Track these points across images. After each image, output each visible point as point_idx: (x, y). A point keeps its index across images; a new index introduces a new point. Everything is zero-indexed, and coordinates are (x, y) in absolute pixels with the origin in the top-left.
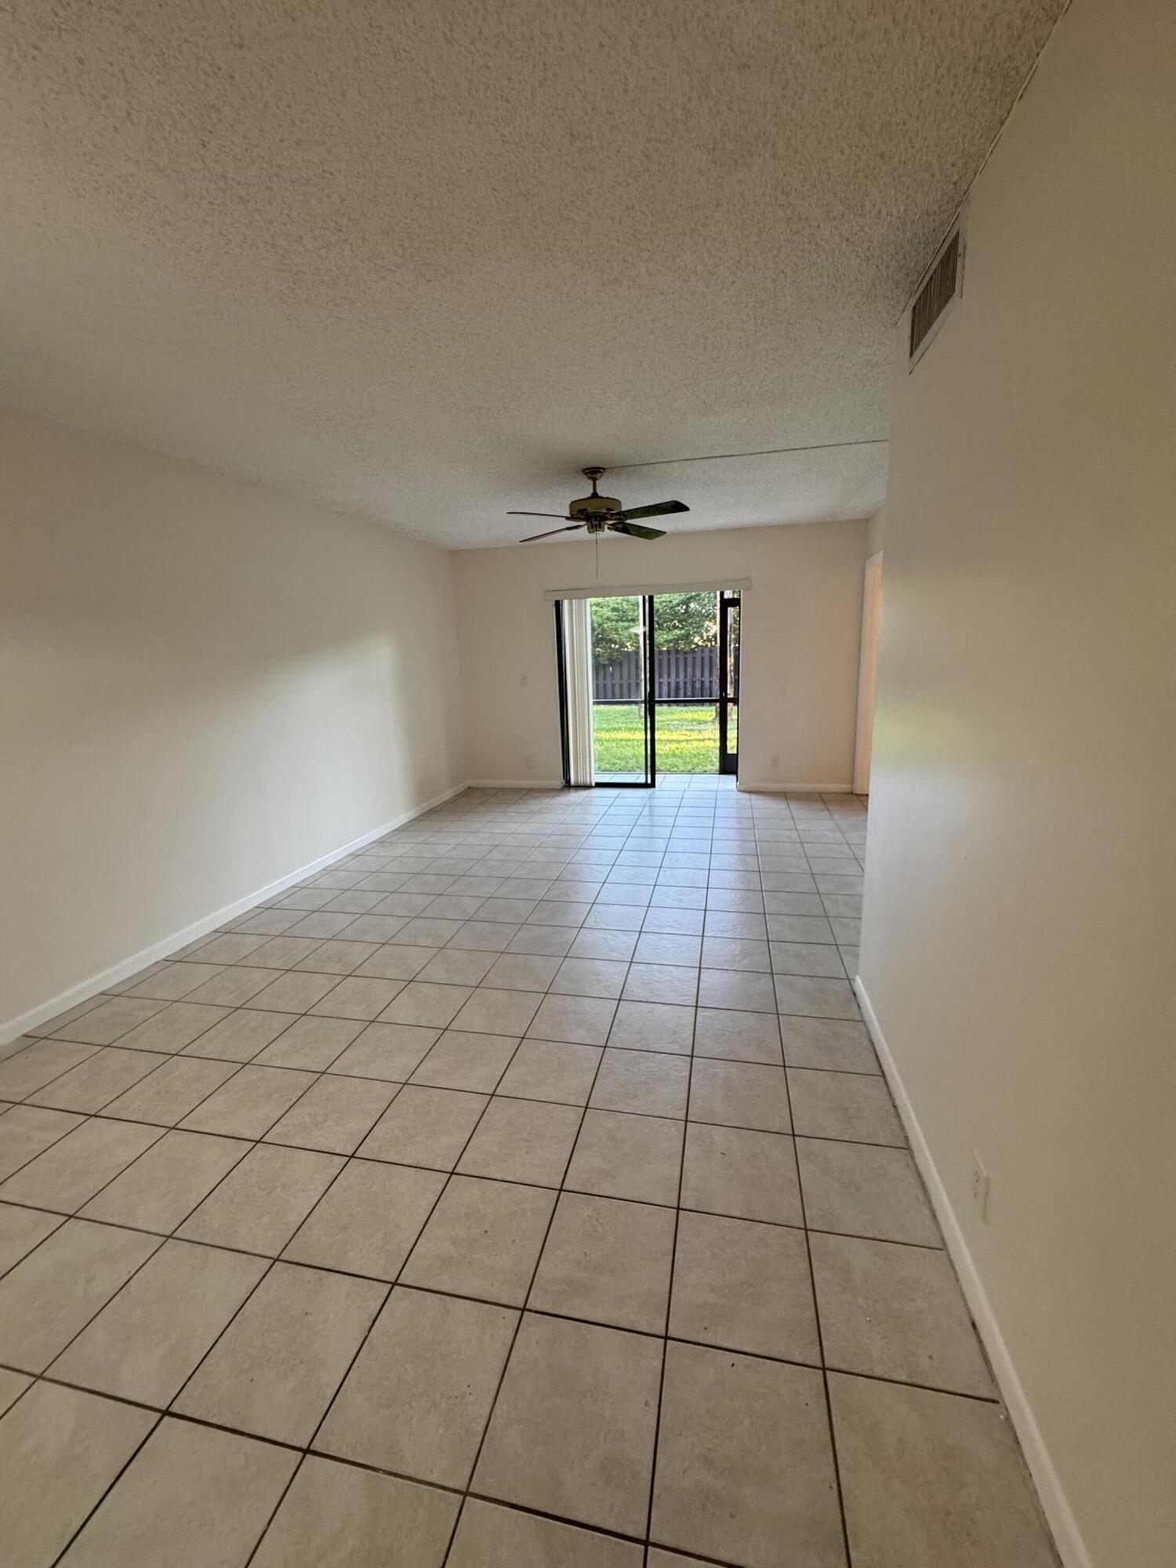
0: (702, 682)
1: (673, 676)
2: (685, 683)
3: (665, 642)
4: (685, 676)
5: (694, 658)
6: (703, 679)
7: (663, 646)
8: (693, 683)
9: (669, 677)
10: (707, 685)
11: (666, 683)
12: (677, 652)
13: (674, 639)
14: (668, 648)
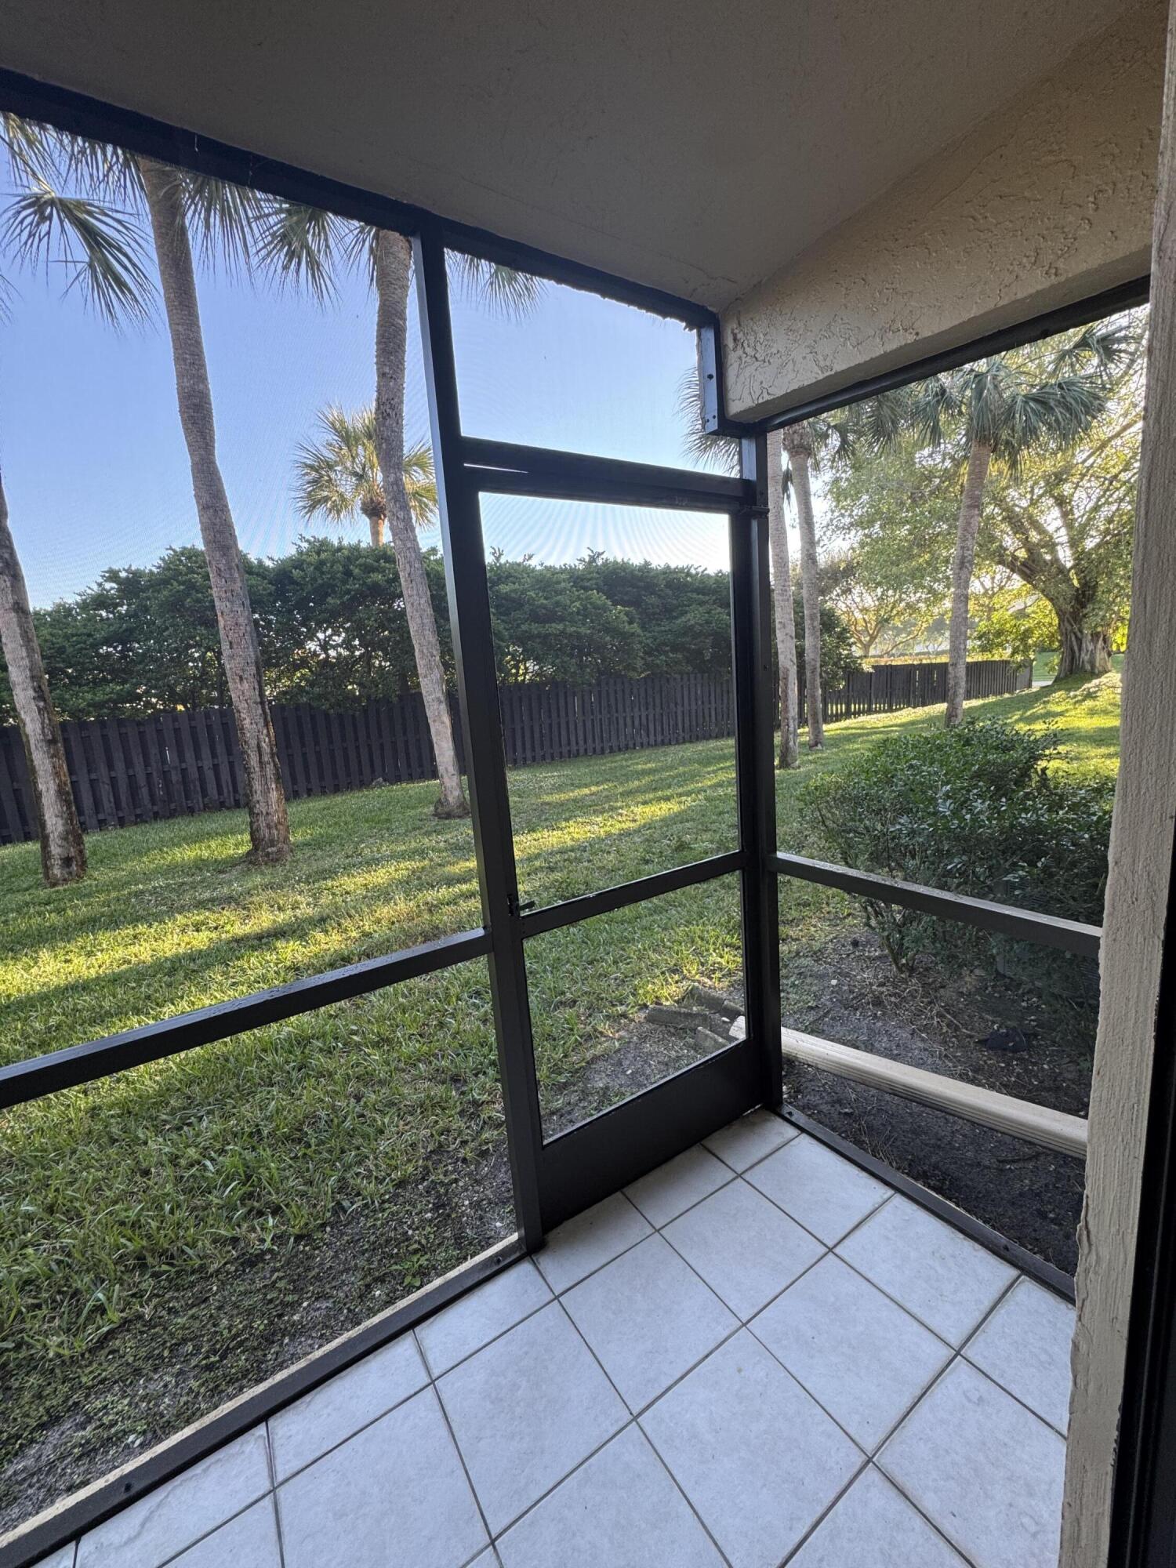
0: (184, 771)
1: (120, 765)
2: (149, 776)
3: (89, 705)
4: (147, 764)
5: (159, 732)
6: (184, 766)
7: (89, 714)
8: (165, 775)
9: (110, 766)
10: (194, 774)
11: (107, 780)
12: (121, 723)
13: (110, 700)
14: (97, 717)
